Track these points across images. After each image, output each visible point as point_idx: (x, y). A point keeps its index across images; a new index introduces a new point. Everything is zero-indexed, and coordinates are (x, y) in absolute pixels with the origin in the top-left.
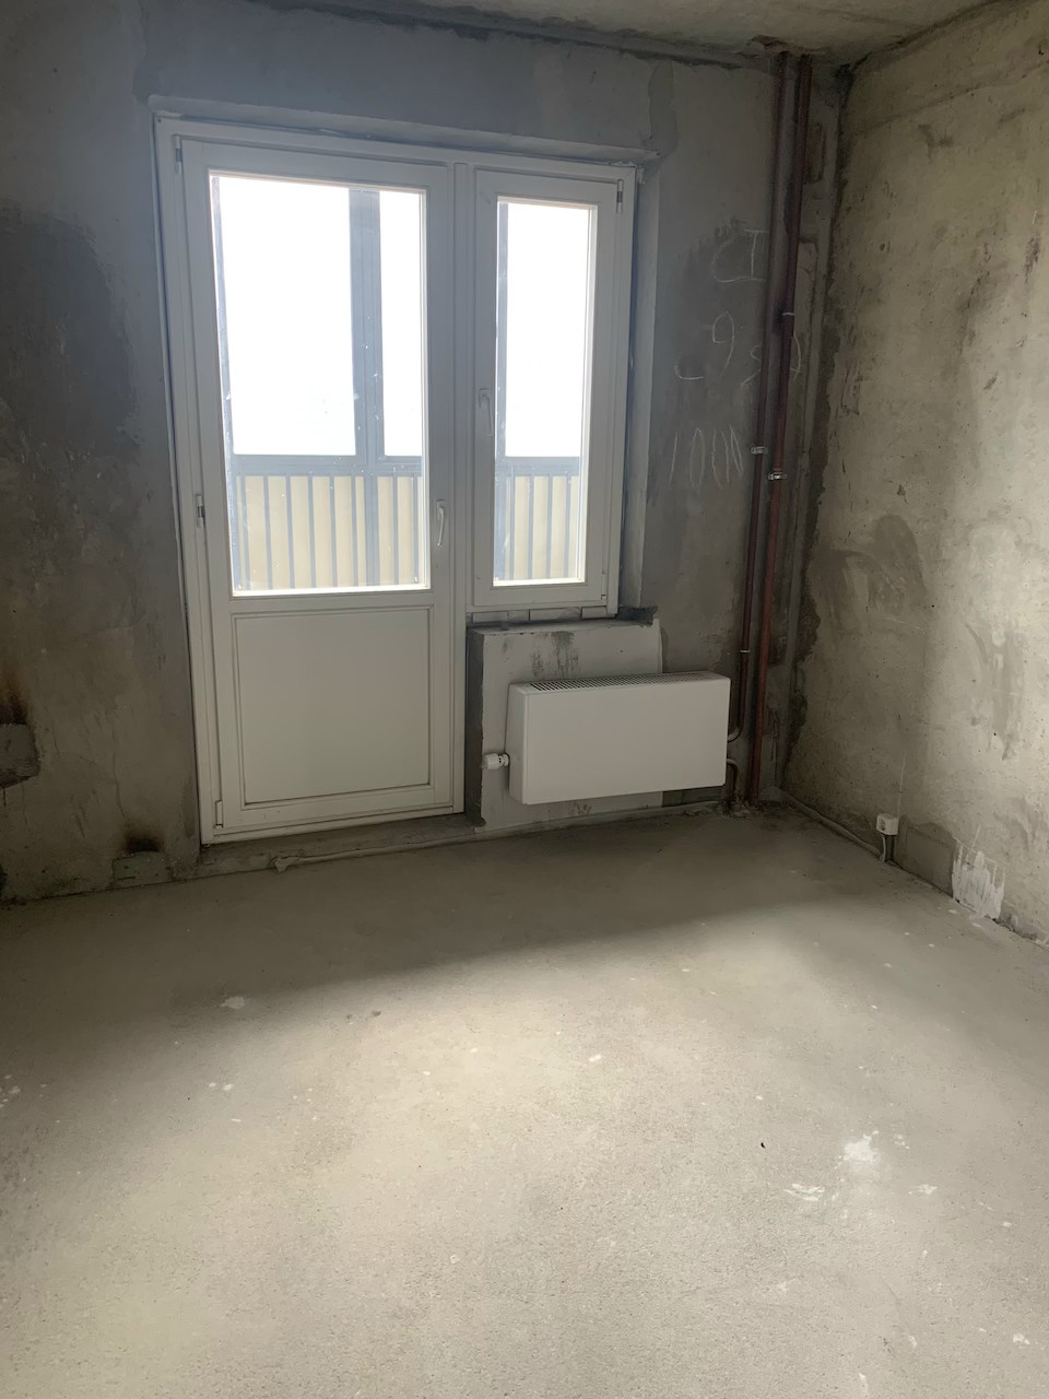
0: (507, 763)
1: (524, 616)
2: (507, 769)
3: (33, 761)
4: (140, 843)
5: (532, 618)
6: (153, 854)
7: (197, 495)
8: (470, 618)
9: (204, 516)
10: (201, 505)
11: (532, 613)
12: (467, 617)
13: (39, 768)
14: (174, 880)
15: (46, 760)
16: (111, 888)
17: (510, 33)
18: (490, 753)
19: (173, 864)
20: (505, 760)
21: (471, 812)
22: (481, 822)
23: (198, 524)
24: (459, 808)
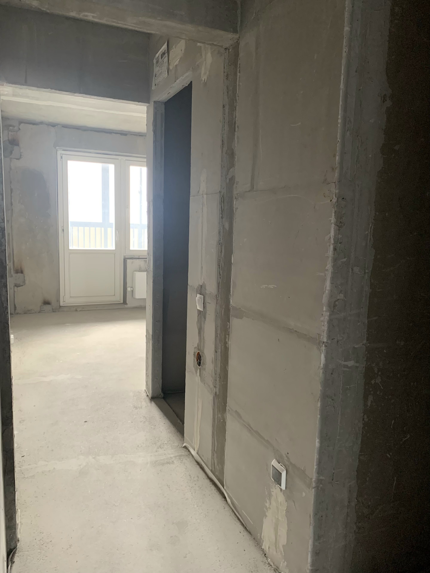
0: (132, 290)
1: (138, 257)
2: (133, 291)
3: (24, 282)
4: (46, 303)
5: (140, 258)
6: (49, 305)
7: (62, 227)
8: (125, 257)
9: (64, 231)
10: (63, 229)
11: (140, 256)
12: (124, 257)
13: (25, 283)
14: (54, 312)
15: (27, 282)
16: (39, 312)
17: (132, 134)
18: (129, 287)
19: (54, 308)
20: (132, 289)
21: (125, 302)
22: (126, 304)
23: (62, 233)
24: (122, 302)
